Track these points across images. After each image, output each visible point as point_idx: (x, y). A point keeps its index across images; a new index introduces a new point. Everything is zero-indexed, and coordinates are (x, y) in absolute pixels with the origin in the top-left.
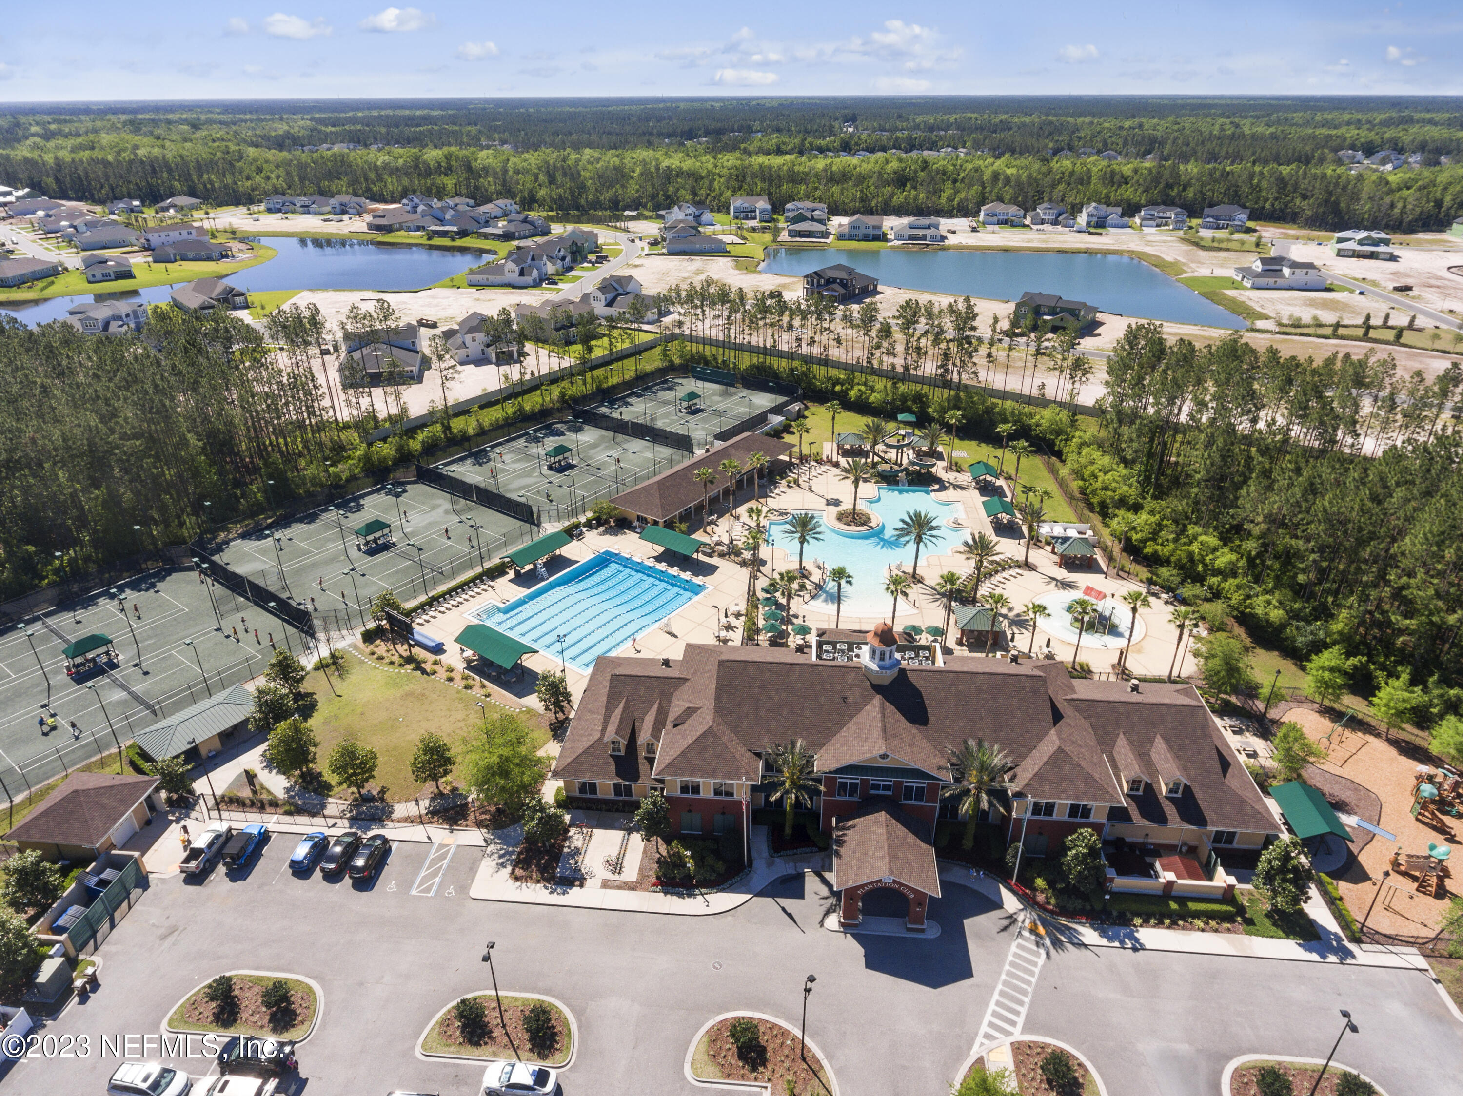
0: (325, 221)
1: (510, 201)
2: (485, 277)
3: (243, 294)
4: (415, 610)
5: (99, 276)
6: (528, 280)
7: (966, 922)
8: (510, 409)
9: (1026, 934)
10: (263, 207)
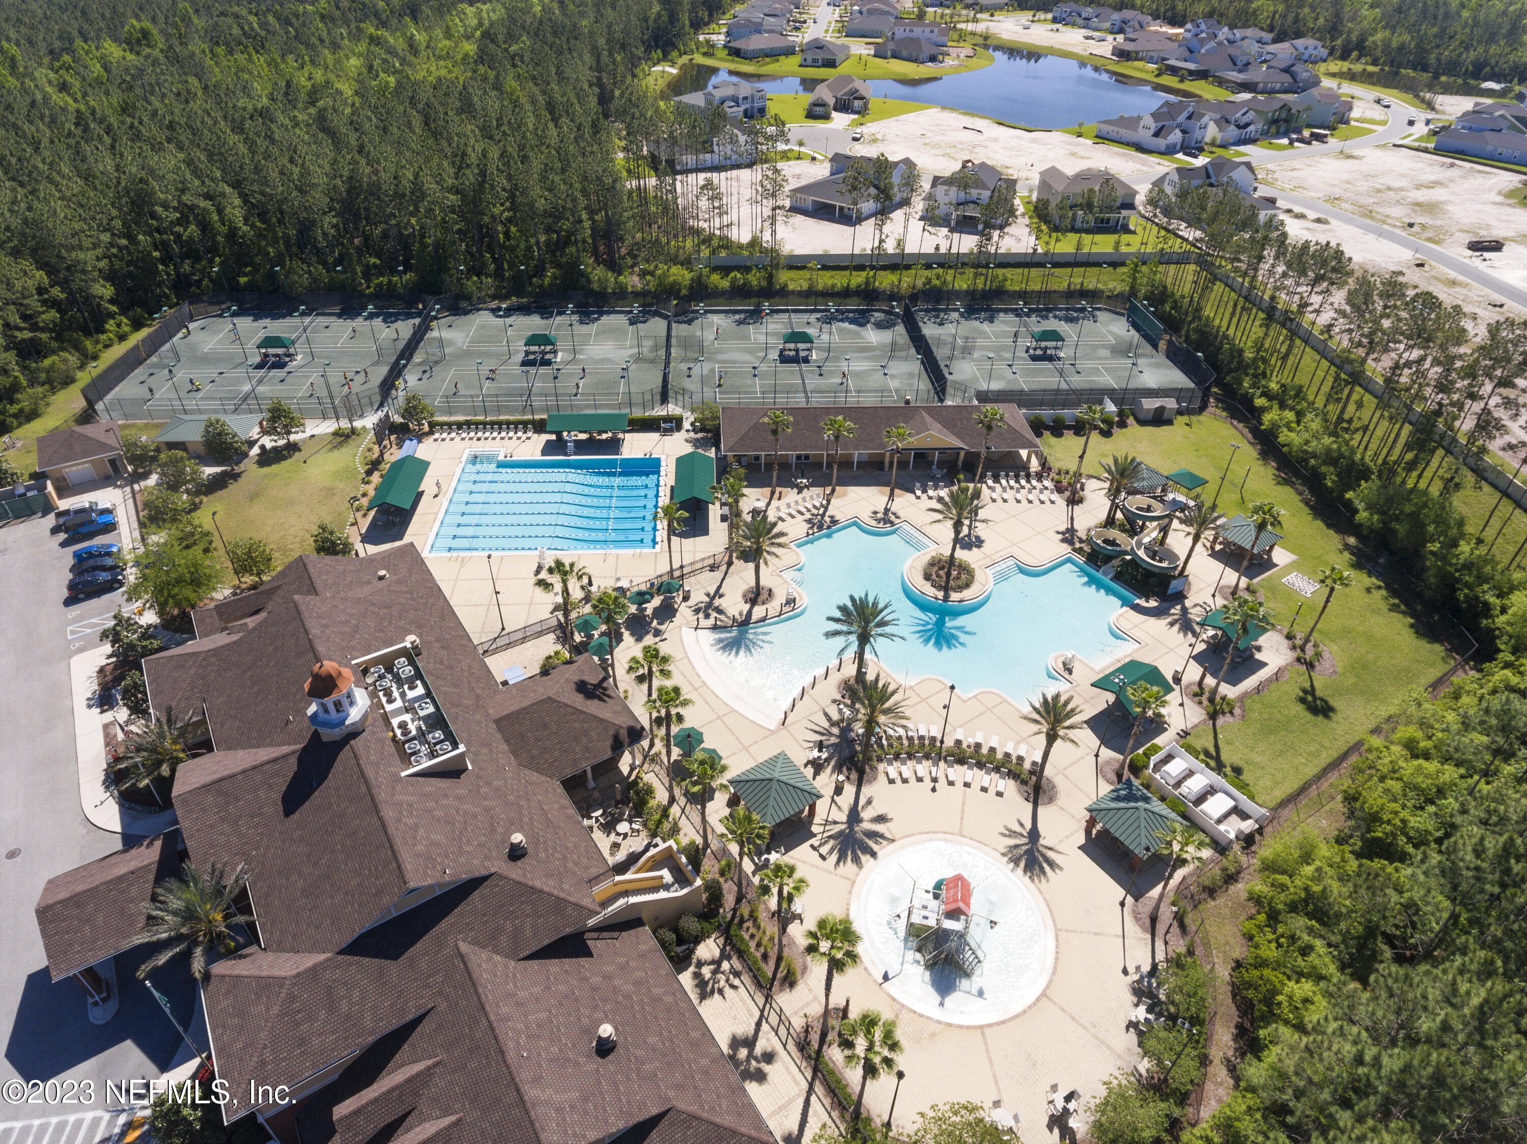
0: (1087, 38)
1: (1319, 44)
2: (1116, 129)
3: (862, 98)
4: (442, 424)
5: (809, 61)
6: (1161, 143)
7: (128, 1044)
8: (858, 279)
9: (122, 1119)
10: (1050, 16)
